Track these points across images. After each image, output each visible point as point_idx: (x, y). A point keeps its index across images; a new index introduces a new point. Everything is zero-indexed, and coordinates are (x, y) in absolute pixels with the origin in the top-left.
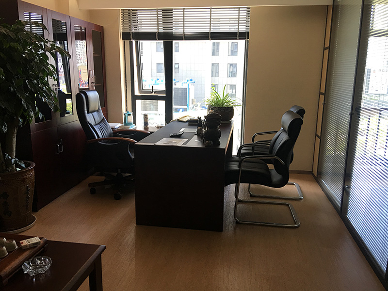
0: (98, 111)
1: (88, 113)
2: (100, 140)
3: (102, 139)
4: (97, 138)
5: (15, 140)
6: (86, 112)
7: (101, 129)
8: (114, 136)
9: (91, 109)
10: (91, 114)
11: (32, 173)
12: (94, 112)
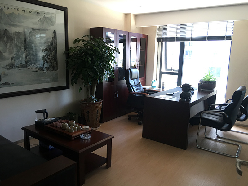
0: (137, 79)
1: (131, 79)
2: (135, 93)
3: (136, 93)
4: (133, 92)
5: (95, 89)
6: (130, 79)
7: (137, 89)
8: (144, 92)
9: (133, 77)
10: (133, 80)
11: (101, 105)
12: (135, 79)
